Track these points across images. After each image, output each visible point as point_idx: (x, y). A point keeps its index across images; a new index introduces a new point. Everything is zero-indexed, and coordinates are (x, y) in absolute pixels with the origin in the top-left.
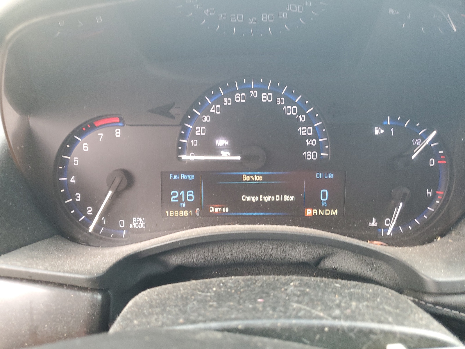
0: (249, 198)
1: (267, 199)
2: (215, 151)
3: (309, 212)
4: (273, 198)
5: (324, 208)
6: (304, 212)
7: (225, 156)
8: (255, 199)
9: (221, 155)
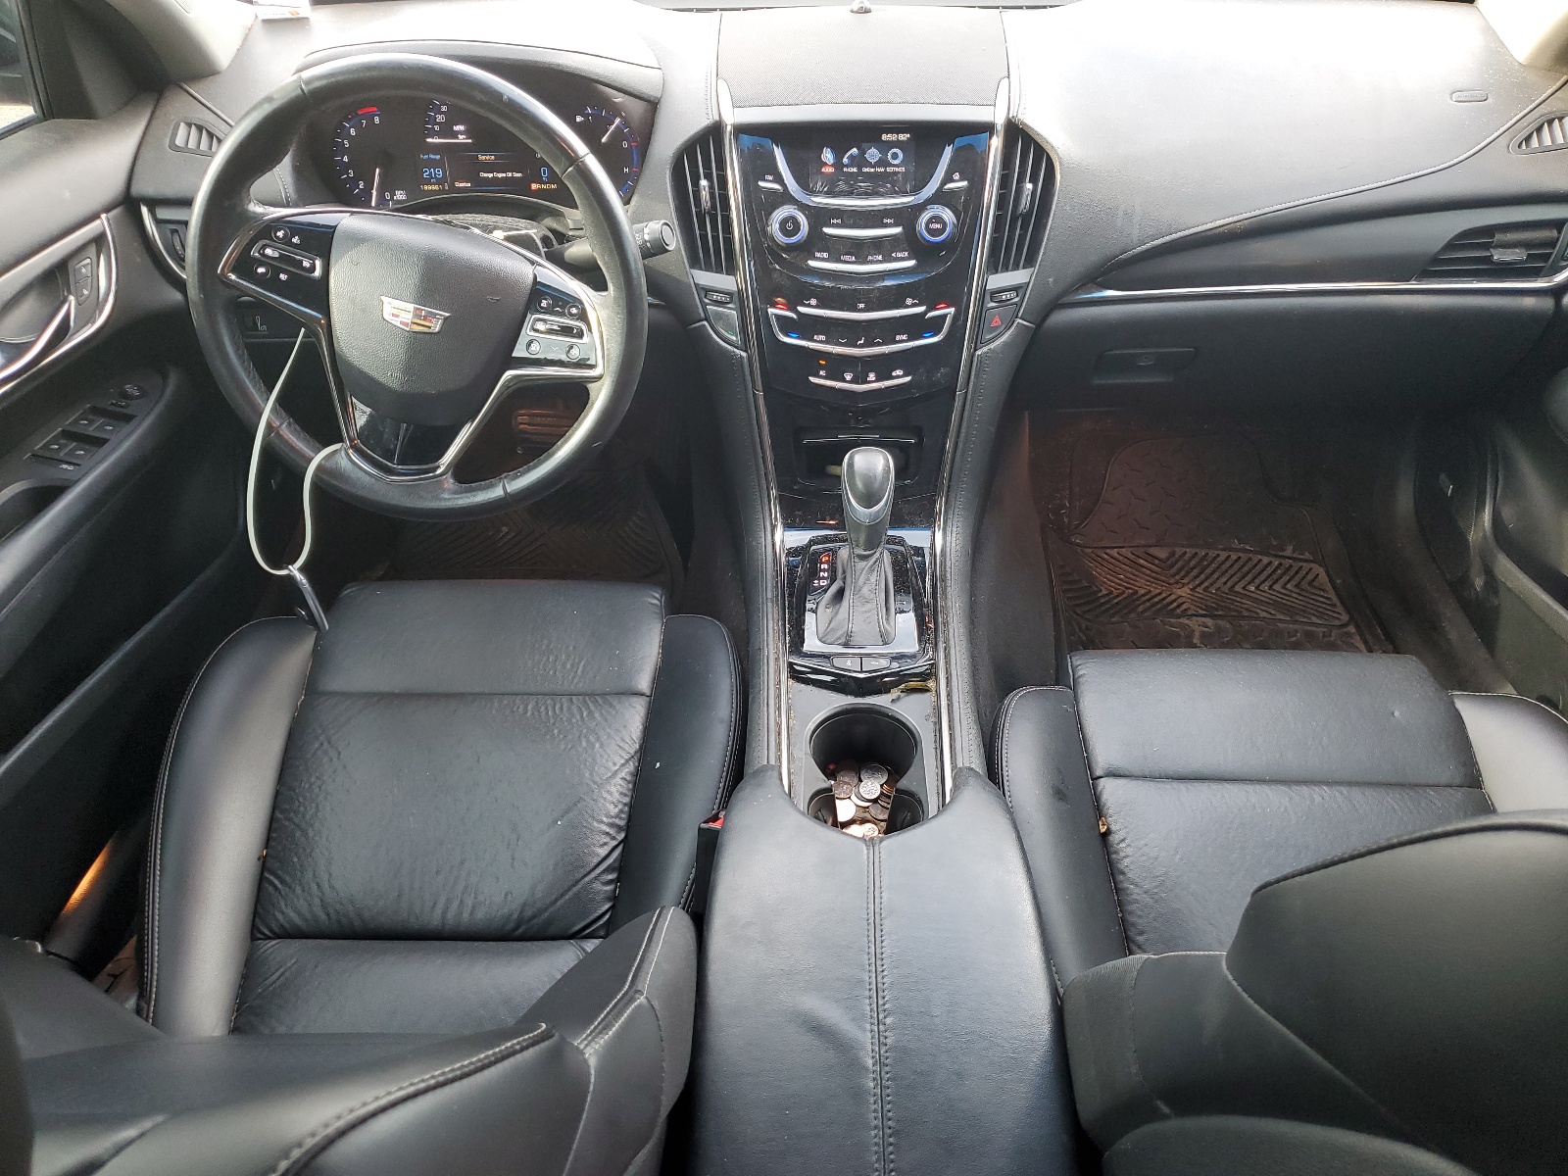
0: (486, 175)
1: (500, 175)
2: (455, 135)
3: (534, 186)
4: (504, 175)
5: (545, 183)
6: (530, 187)
7: (462, 139)
8: (491, 175)
9: (458, 138)
